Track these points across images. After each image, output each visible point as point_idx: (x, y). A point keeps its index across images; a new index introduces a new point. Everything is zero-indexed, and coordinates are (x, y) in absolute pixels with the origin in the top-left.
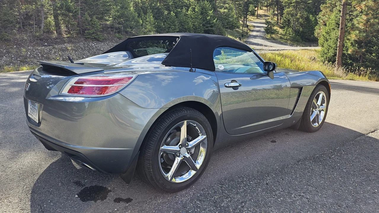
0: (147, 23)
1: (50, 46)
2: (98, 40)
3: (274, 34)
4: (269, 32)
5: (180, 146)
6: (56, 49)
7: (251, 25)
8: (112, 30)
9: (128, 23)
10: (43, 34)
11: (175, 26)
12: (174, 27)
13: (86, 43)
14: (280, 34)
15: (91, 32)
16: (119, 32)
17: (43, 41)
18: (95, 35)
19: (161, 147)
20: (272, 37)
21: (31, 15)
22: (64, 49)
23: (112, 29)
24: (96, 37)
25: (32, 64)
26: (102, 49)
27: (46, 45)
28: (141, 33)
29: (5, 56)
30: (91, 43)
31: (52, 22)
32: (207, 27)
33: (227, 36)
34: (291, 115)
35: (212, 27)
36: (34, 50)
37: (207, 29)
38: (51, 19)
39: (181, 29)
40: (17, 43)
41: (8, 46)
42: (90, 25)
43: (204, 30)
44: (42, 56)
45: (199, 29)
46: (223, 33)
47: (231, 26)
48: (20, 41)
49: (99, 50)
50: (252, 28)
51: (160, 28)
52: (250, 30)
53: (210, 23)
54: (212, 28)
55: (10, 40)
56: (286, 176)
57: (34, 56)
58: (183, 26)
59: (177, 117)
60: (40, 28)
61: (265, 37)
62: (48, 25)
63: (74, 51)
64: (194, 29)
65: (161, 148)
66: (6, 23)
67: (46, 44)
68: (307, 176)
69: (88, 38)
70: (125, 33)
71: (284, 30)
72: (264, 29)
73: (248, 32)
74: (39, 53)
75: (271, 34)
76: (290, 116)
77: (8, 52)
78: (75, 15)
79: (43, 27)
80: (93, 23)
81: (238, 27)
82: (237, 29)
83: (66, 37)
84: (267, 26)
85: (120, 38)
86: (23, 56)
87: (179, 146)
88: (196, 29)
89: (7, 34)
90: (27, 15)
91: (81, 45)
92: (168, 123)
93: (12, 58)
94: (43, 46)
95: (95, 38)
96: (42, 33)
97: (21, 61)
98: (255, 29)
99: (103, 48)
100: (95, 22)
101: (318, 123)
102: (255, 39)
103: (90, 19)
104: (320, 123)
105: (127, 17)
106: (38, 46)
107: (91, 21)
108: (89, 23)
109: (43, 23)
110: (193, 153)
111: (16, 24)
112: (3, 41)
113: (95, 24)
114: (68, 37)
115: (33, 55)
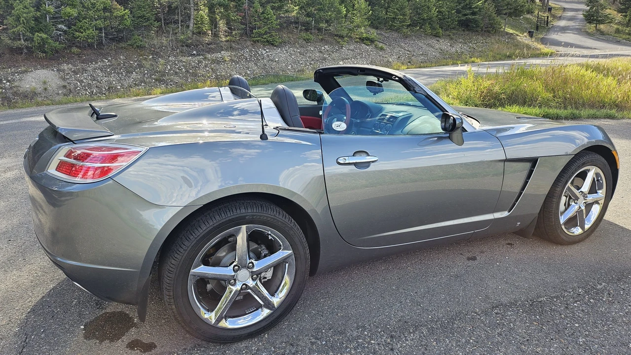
0: (355, 12)
1: (199, 55)
2: (272, 44)
3: (604, 24)
4: (593, 20)
5: (236, 267)
6: (209, 60)
7: (558, 6)
8: (296, 27)
9: (322, 14)
10: (193, 36)
11: (404, 15)
12: (402, 17)
13: (254, 50)
14: (616, 24)
15: (262, 31)
16: (307, 30)
17: (190, 47)
18: (268, 35)
19: (193, 269)
20: (598, 30)
21: (177, 8)
22: (220, 60)
23: (297, 25)
24: (269, 39)
25: (171, 85)
26: (277, 59)
27: (194, 54)
28: (343, 30)
29: (135, 71)
30: (260, 50)
31: (206, 17)
32: (465, 15)
33: (504, 29)
34: (509, 212)
35: (474, 14)
36: (177, 62)
37: (464, 18)
38: (204, 12)
39: (416, 21)
40: (154, 51)
41: (142, 55)
42: (261, 20)
43: (459, 21)
44: (187, 71)
45: (448, 19)
46: (495, 24)
47: (512, 11)
48: (158, 48)
49: (272, 61)
50: (559, 13)
51: (378, 19)
52: (554, 17)
53: (470, 8)
54: (473, 17)
55: (144, 47)
56: (447, 338)
57: (176, 72)
58: (419, 14)
59: (224, 220)
60: (188, 27)
61: (585, 29)
62: (200, 22)
63: (234, 63)
64: (440, 19)
65: (193, 271)
66: (140, 21)
67: (194, 52)
68: (492, 343)
69: (258, 41)
70: (317, 31)
71: (626, 16)
72: (583, 14)
73: (551, 21)
74: (182, 67)
75: (596, 24)
76: (505, 214)
77: (140, 66)
78: (239, 6)
79: (191, 25)
80: (265, 17)
81: (530, 12)
82: (528, 16)
83: (225, 41)
84: (588, 8)
85: (308, 39)
86: (160, 72)
87: (234, 267)
88: (444, 19)
89: (141, 38)
90: (170, 7)
91: (246, 53)
92: (204, 229)
93: (145, 75)
94: (189, 56)
95: (268, 41)
96: (190, 35)
97: (156, 80)
98: (564, 14)
99: (279, 58)
100: (269, 14)
101: (583, 227)
102: (561, 34)
103: (261, 10)
104: (587, 227)
105: (321, 4)
106: (182, 56)
107: (263, 13)
108: (259, 17)
109: (192, 20)
110: (270, 278)
111: (155, 21)
112: (134, 49)
113: (268, 19)
114: (227, 41)
115: (174, 71)
